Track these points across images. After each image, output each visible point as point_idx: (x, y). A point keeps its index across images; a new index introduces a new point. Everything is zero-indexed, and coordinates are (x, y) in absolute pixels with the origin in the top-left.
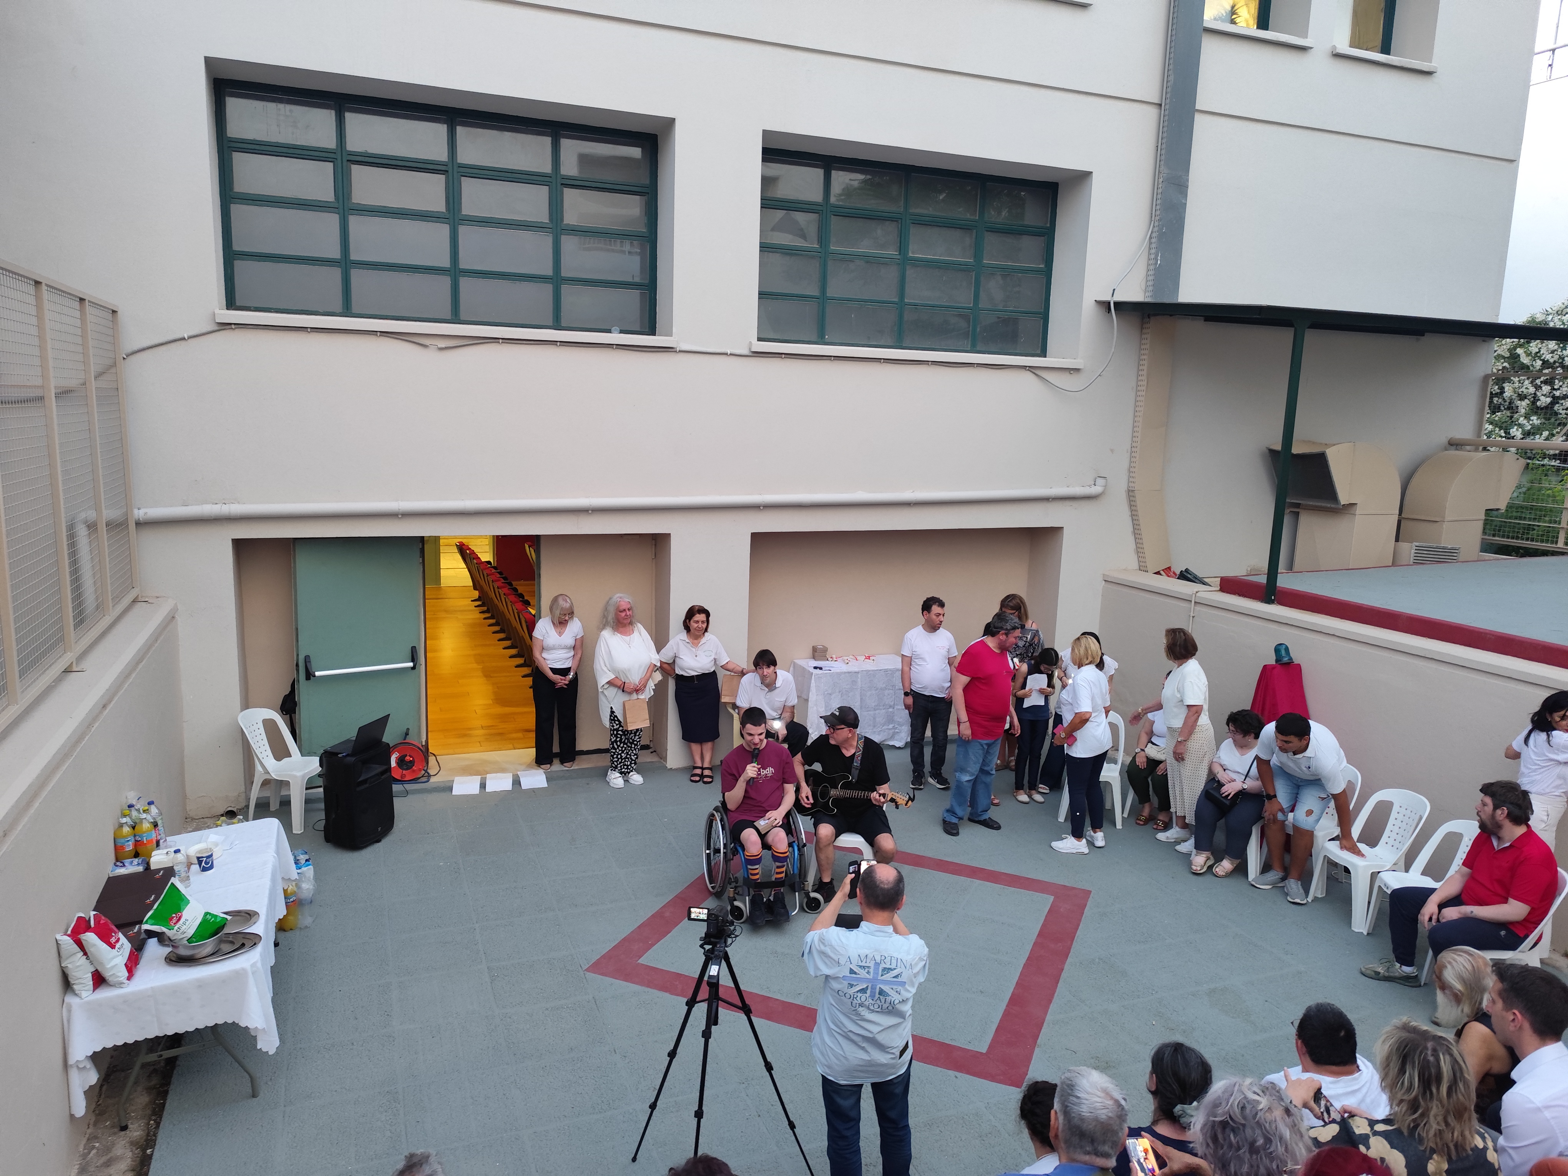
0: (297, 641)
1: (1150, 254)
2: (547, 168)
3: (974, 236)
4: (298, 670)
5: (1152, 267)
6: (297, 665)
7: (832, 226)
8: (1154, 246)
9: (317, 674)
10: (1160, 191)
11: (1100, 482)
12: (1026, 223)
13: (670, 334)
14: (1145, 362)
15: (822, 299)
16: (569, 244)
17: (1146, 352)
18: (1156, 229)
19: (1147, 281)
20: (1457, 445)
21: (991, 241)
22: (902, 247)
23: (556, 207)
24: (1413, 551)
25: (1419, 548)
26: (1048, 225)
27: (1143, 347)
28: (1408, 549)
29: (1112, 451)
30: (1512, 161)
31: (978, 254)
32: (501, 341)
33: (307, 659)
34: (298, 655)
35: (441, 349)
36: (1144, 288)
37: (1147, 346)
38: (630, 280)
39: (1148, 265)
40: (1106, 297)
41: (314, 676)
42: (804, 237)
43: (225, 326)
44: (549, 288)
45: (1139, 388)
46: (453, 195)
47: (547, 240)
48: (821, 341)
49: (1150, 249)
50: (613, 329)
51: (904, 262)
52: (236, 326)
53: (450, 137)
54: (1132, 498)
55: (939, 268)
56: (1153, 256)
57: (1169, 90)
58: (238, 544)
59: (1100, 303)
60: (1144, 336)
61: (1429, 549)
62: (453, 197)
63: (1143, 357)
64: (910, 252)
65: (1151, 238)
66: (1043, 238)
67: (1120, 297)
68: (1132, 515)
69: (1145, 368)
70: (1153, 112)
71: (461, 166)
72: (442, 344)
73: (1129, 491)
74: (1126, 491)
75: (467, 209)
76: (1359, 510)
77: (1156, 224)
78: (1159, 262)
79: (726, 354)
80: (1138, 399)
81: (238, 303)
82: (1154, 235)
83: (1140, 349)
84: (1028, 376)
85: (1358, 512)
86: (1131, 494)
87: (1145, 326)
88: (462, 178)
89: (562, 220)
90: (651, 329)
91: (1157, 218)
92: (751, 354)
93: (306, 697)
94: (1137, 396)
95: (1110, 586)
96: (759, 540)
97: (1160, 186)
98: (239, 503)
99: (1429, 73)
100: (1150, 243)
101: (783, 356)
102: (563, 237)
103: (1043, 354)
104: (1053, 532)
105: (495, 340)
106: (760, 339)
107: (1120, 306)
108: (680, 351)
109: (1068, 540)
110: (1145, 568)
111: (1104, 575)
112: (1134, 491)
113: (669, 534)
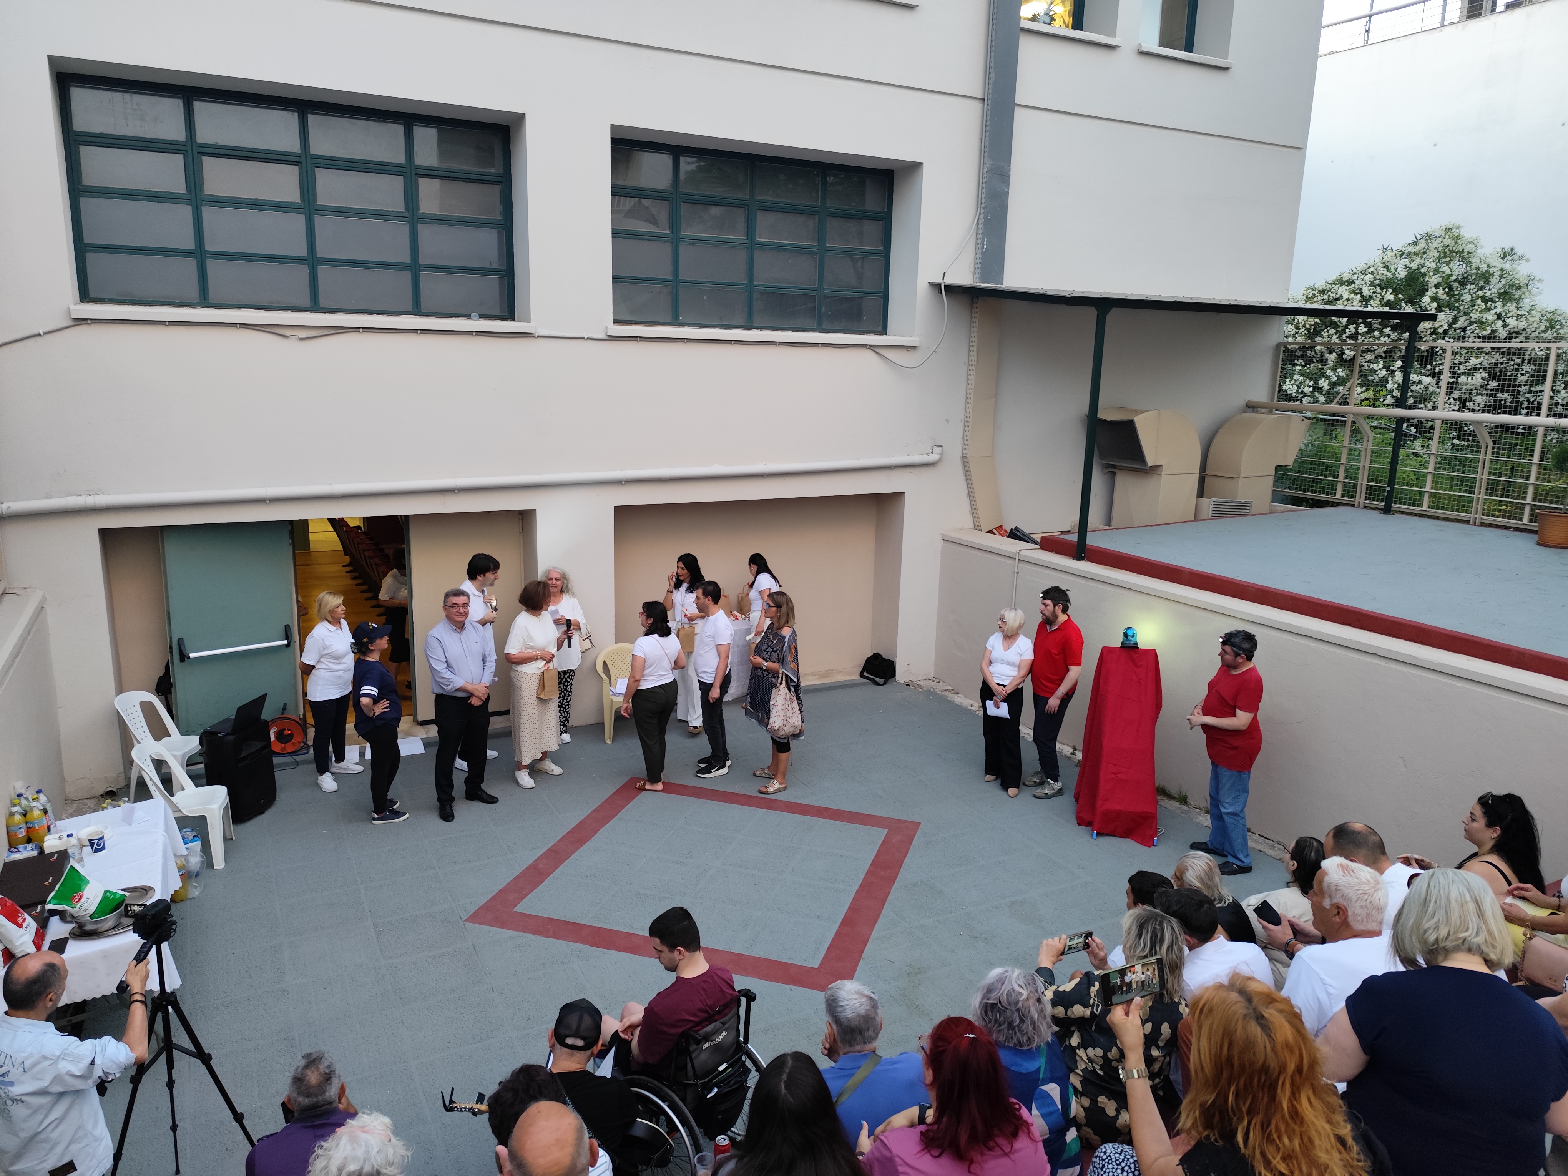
0: (170, 624)
1: (977, 239)
2: (401, 159)
3: (817, 221)
4: (172, 653)
5: (979, 251)
6: (171, 648)
7: (682, 213)
8: (980, 231)
9: (192, 655)
10: (985, 180)
11: (937, 449)
12: (866, 209)
13: (527, 320)
14: (975, 339)
15: (675, 281)
16: (425, 232)
17: (976, 329)
18: (982, 216)
19: (975, 264)
20: (1253, 407)
21: (834, 226)
22: (750, 231)
23: (411, 197)
24: (1212, 506)
25: (1216, 504)
26: (886, 210)
27: (973, 325)
28: (1207, 504)
29: (947, 421)
30: (1300, 148)
31: (821, 237)
32: (361, 330)
33: (181, 642)
34: (171, 638)
35: (302, 339)
36: (972, 271)
37: (977, 324)
38: (488, 266)
39: (976, 249)
40: (938, 280)
41: (189, 658)
42: (654, 222)
43: (80, 321)
44: (407, 276)
45: (970, 363)
46: (308, 186)
47: (404, 229)
48: (675, 322)
49: (977, 234)
50: (473, 314)
51: (752, 246)
52: (92, 321)
53: (302, 130)
54: (966, 464)
55: (785, 250)
56: (980, 241)
57: (991, 86)
58: (105, 534)
59: (932, 285)
60: (974, 315)
61: (1226, 504)
62: (307, 187)
63: (972, 334)
64: (757, 237)
65: (978, 223)
66: (881, 222)
67: (949, 281)
68: (967, 479)
69: (975, 344)
70: (977, 106)
71: (315, 157)
72: (303, 334)
73: (963, 457)
74: (961, 458)
75: (322, 200)
76: (1164, 471)
77: (982, 211)
78: (985, 247)
79: (584, 338)
80: (970, 373)
81: (92, 295)
82: (981, 221)
83: (971, 327)
84: (869, 353)
85: (1163, 473)
86: (965, 459)
87: (974, 305)
88: (316, 169)
89: (418, 209)
90: (510, 314)
91: (983, 206)
92: (607, 338)
93: (181, 677)
94: (969, 370)
95: (948, 545)
96: (621, 512)
97: (985, 176)
98: (103, 494)
99: (1225, 69)
100: (978, 229)
101: (639, 339)
102: (419, 226)
103: (884, 331)
104: (897, 497)
105: (356, 329)
106: (616, 322)
107: (949, 289)
108: (538, 336)
109: (909, 505)
110: (979, 528)
111: (942, 534)
112: (968, 457)
113: (535, 510)
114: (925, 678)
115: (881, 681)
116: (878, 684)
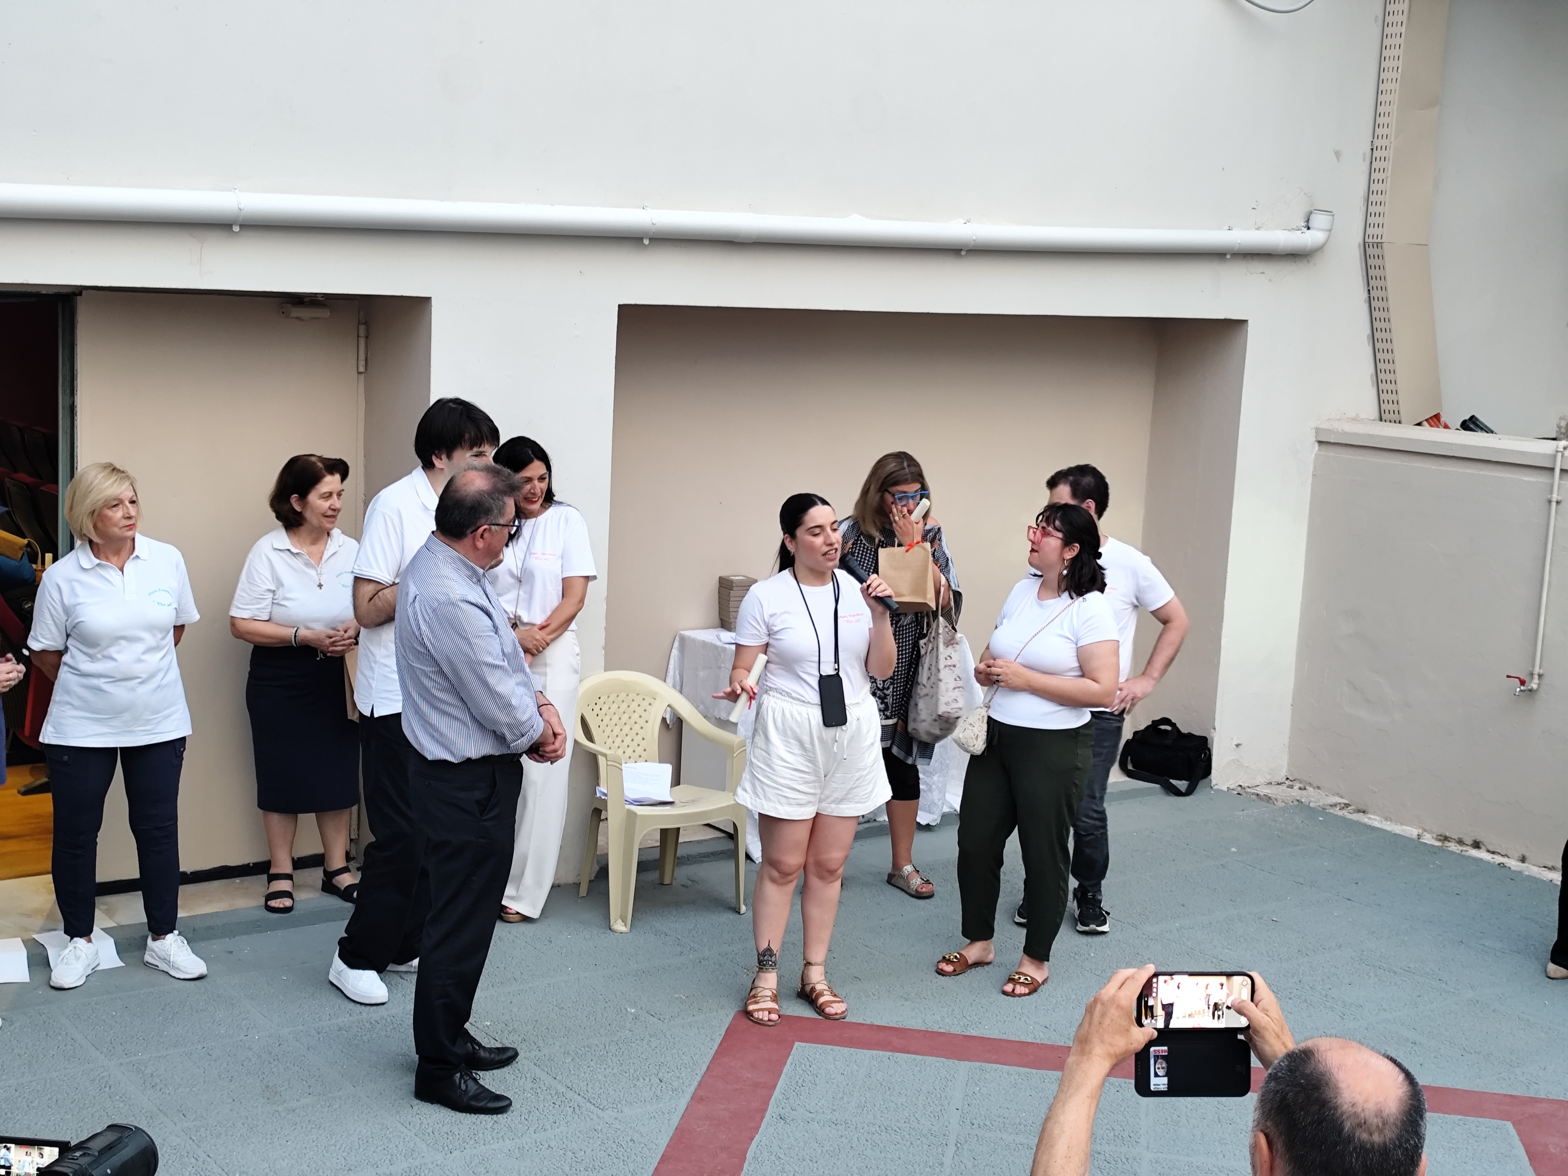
11: (1316, 220)
29: (1338, 154)
54: (1370, 264)
68: (1370, 299)
73: (1365, 245)
74: (1359, 246)
80: (1388, 41)
86: (1368, 248)
95: (1332, 453)
104: (1225, 332)
109: (1255, 350)
110: (1392, 416)
111: (1318, 430)
112: (1379, 245)
113: (427, 300)
114: (1269, 778)
115: (1182, 785)
116: (1178, 793)
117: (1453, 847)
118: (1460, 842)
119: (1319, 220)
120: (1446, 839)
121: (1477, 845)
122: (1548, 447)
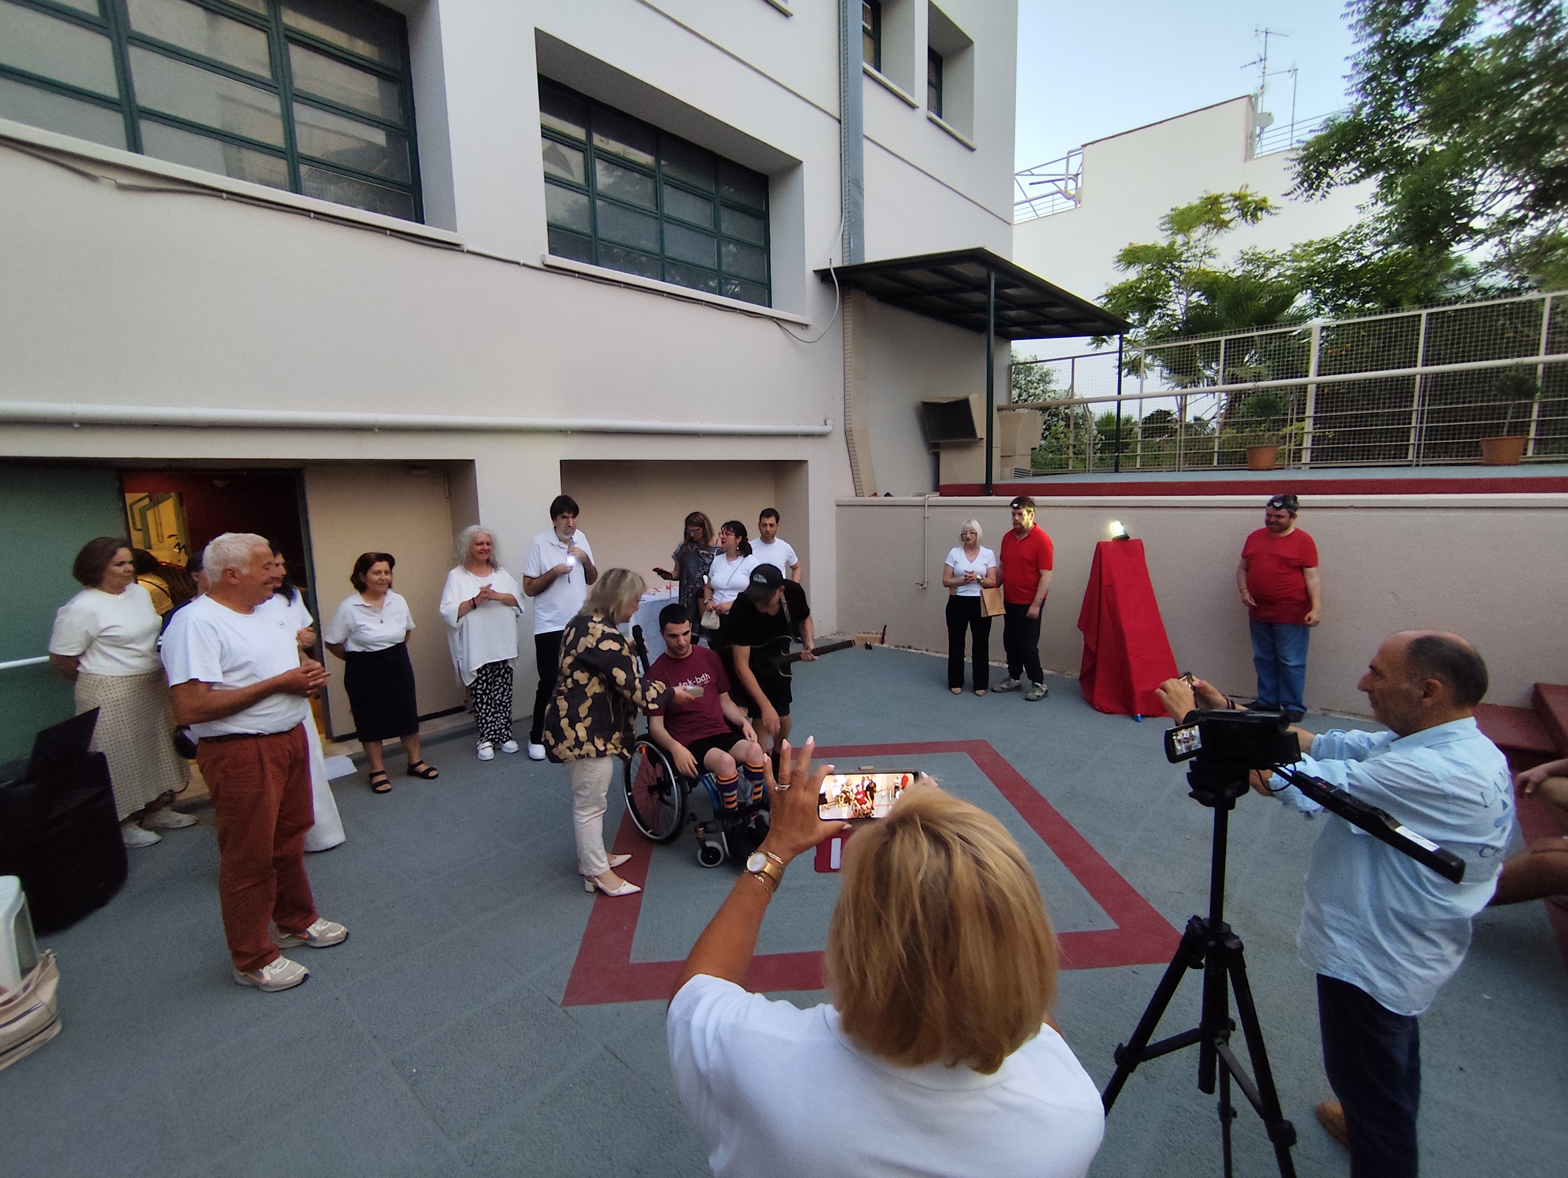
1: (844, 240)
2: (260, 9)
3: (713, 208)
5: (846, 250)
7: (596, 168)
8: (846, 233)
10: (847, 189)
13: (450, 226)
14: (850, 326)
15: (594, 239)
16: (303, 115)
17: (849, 318)
18: (847, 219)
20: (1001, 410)
21: (726, 214)
23: (280, 63)
26: (764, 209)
27: (846, 315)
29: (833, 399)
30: (1009, 224)
31: (717, 221)
32: (225, 195)
35: (122, 186)
37: (850, 314)
38: (389, 177)
39: (843, 248)
40: (826, 266)
42: (570, 171)
44: (281, 163)
45: (846, 348)
47: (274, 103)
49: (843, 235)
51: (661, 217)
54: (850, 437)
55: (688, 229)
56: (846, 241)
57: (846, 108)
59: (815, 271)
60: (846, 306)
63: (847, 322)
64: (664, 209)
65: (843, 227)
66: (761, 221)
67: (837, 264)
68: (849, 452)
69: (850, 331)
70: (835, 124)
73: (845, 432)
75: (140, 25)
78: (852, 245)
79: (518, 263)
80: (847, 356)
82: (846, 223)
83: (844, 317)
84: (773, 327)
86: (847, 434)
87: (846, 297)
89: (290, 81)
91: (847, 211)
92: (541, 266)
94: (845, 354)
95: (839, 507)
96: (569, 464)
97: (847, 185)
99: (972, 149)
100: (844, 231)
102: (294, 103)
103: (768, 303)
104: (802, 464)
105: (216, 192)
106: (552, 255)
108: (468, 252)
109: (811, 471)
110: (860, 493)
111: (836, 501)
112: (851, 431)
113: (473, 461)
117: (902, 649)
118: (904, 647)
119: (829, 422)
120: (898, 647)
121: (910, 647)
122: (922, 498)
